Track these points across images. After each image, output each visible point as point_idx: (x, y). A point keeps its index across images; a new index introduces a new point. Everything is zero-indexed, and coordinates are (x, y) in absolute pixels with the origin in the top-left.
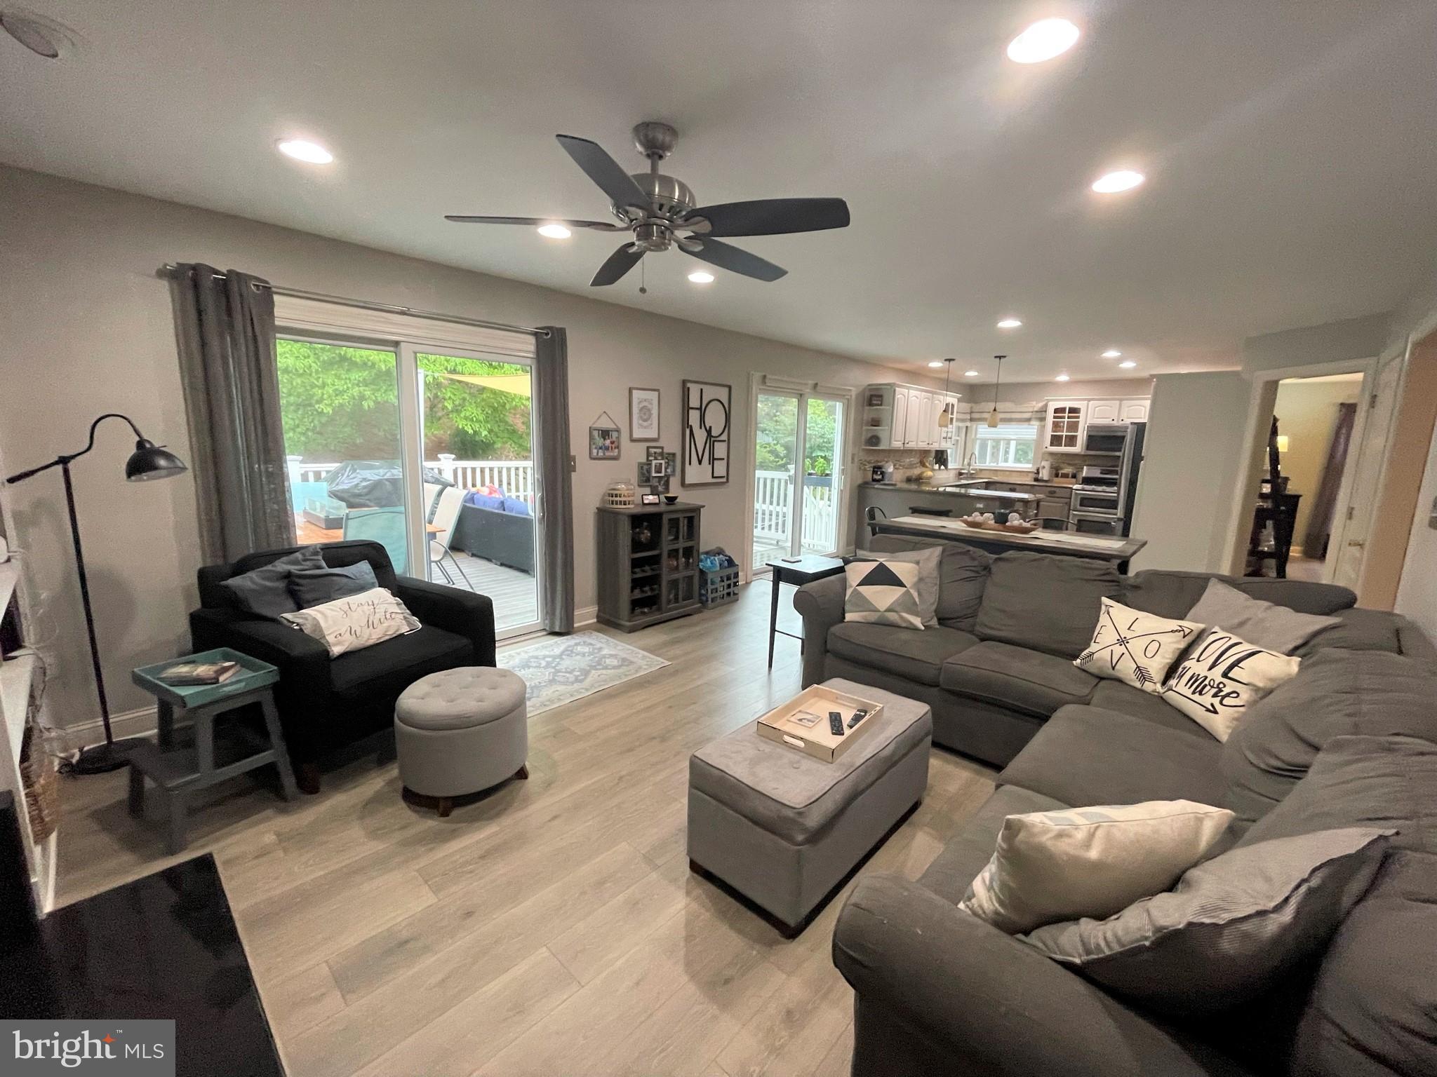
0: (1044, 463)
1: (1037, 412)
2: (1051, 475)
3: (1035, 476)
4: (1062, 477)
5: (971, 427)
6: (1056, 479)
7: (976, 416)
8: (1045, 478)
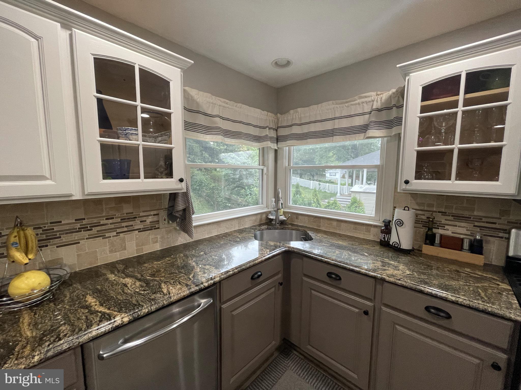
0: (399, 214)
1: (379, 110)
2: (415, 239)
3: (381, 236)
4: (442, 245)
5: (282, 149)
6: (427, 249)
7: (282, 132)
8: (406, 245)
